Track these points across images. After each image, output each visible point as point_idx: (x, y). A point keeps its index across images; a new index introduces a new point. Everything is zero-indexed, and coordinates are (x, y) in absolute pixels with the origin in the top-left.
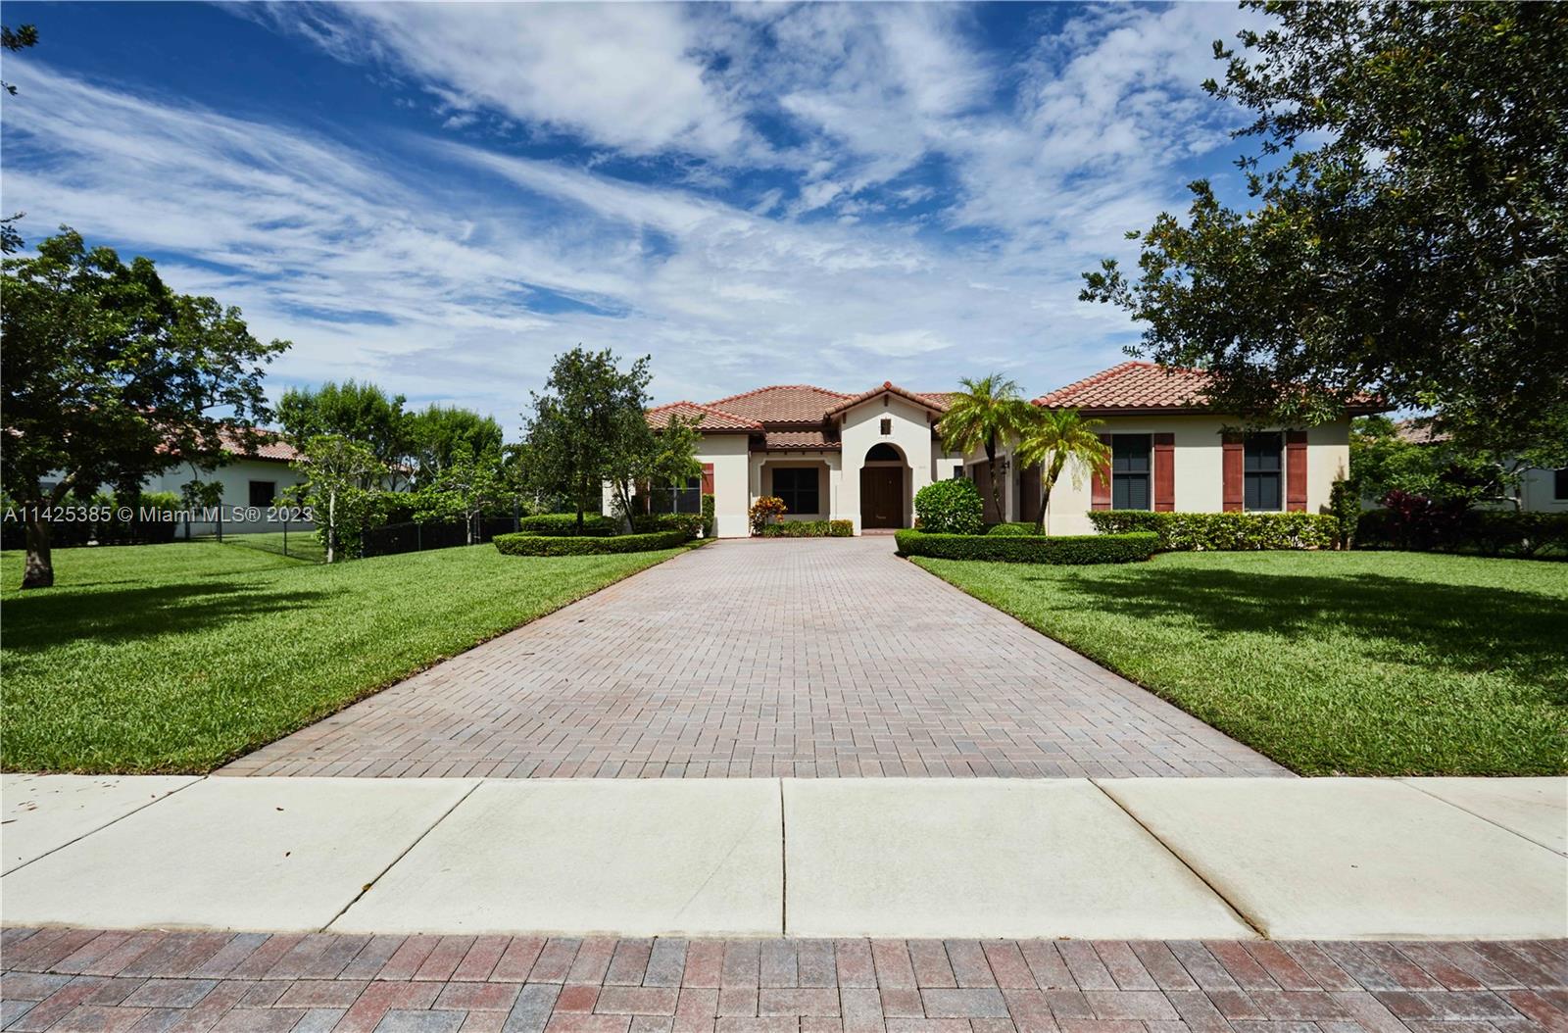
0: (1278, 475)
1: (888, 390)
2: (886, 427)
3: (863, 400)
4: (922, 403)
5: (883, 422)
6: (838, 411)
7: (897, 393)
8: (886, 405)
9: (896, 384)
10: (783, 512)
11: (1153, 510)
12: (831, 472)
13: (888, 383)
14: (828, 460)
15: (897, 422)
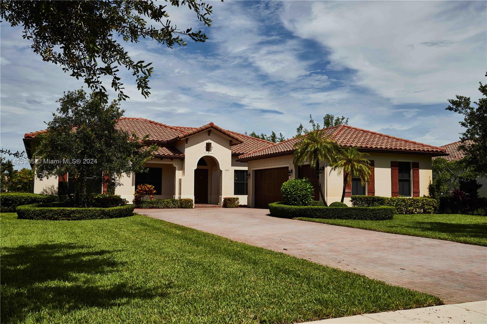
0: (409, 181)
1: (212, 127)
2: (208, 147)
3: (198, 132)
4: (229, 136)
5: (207, 143)
6: (185, 137)
7: (216, 129)
8: (209, 135)
9: (216, 124)
10: (154, 194)
11: (367, 195)
12: (177, 171)
13: (212, 124)
14: (175, 164)
15: (214, 144)
